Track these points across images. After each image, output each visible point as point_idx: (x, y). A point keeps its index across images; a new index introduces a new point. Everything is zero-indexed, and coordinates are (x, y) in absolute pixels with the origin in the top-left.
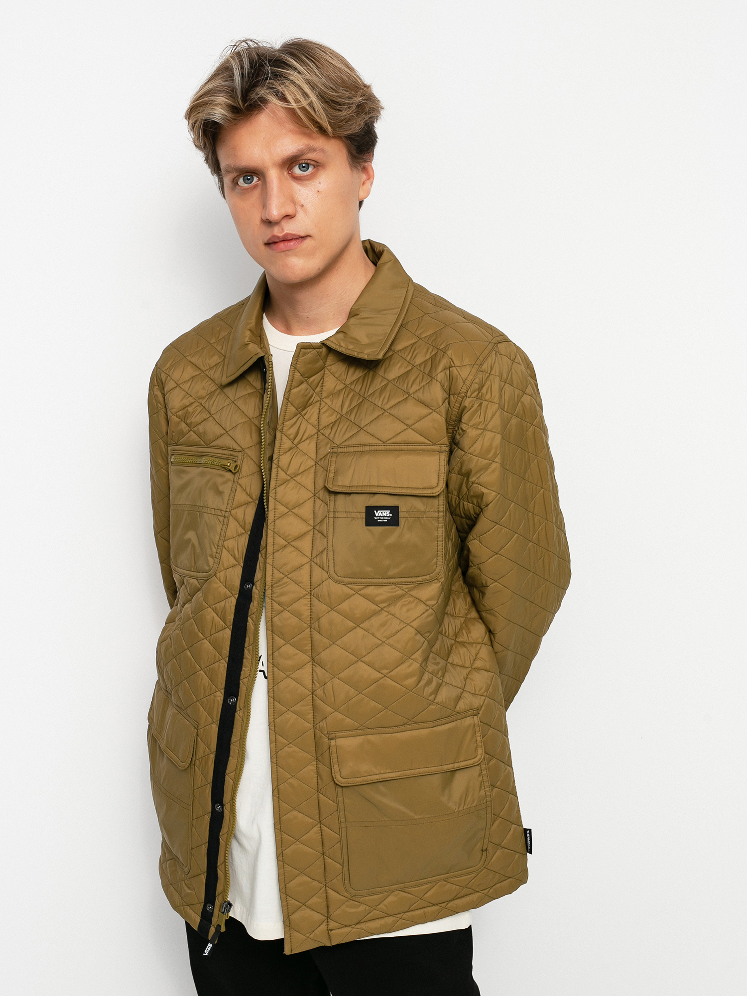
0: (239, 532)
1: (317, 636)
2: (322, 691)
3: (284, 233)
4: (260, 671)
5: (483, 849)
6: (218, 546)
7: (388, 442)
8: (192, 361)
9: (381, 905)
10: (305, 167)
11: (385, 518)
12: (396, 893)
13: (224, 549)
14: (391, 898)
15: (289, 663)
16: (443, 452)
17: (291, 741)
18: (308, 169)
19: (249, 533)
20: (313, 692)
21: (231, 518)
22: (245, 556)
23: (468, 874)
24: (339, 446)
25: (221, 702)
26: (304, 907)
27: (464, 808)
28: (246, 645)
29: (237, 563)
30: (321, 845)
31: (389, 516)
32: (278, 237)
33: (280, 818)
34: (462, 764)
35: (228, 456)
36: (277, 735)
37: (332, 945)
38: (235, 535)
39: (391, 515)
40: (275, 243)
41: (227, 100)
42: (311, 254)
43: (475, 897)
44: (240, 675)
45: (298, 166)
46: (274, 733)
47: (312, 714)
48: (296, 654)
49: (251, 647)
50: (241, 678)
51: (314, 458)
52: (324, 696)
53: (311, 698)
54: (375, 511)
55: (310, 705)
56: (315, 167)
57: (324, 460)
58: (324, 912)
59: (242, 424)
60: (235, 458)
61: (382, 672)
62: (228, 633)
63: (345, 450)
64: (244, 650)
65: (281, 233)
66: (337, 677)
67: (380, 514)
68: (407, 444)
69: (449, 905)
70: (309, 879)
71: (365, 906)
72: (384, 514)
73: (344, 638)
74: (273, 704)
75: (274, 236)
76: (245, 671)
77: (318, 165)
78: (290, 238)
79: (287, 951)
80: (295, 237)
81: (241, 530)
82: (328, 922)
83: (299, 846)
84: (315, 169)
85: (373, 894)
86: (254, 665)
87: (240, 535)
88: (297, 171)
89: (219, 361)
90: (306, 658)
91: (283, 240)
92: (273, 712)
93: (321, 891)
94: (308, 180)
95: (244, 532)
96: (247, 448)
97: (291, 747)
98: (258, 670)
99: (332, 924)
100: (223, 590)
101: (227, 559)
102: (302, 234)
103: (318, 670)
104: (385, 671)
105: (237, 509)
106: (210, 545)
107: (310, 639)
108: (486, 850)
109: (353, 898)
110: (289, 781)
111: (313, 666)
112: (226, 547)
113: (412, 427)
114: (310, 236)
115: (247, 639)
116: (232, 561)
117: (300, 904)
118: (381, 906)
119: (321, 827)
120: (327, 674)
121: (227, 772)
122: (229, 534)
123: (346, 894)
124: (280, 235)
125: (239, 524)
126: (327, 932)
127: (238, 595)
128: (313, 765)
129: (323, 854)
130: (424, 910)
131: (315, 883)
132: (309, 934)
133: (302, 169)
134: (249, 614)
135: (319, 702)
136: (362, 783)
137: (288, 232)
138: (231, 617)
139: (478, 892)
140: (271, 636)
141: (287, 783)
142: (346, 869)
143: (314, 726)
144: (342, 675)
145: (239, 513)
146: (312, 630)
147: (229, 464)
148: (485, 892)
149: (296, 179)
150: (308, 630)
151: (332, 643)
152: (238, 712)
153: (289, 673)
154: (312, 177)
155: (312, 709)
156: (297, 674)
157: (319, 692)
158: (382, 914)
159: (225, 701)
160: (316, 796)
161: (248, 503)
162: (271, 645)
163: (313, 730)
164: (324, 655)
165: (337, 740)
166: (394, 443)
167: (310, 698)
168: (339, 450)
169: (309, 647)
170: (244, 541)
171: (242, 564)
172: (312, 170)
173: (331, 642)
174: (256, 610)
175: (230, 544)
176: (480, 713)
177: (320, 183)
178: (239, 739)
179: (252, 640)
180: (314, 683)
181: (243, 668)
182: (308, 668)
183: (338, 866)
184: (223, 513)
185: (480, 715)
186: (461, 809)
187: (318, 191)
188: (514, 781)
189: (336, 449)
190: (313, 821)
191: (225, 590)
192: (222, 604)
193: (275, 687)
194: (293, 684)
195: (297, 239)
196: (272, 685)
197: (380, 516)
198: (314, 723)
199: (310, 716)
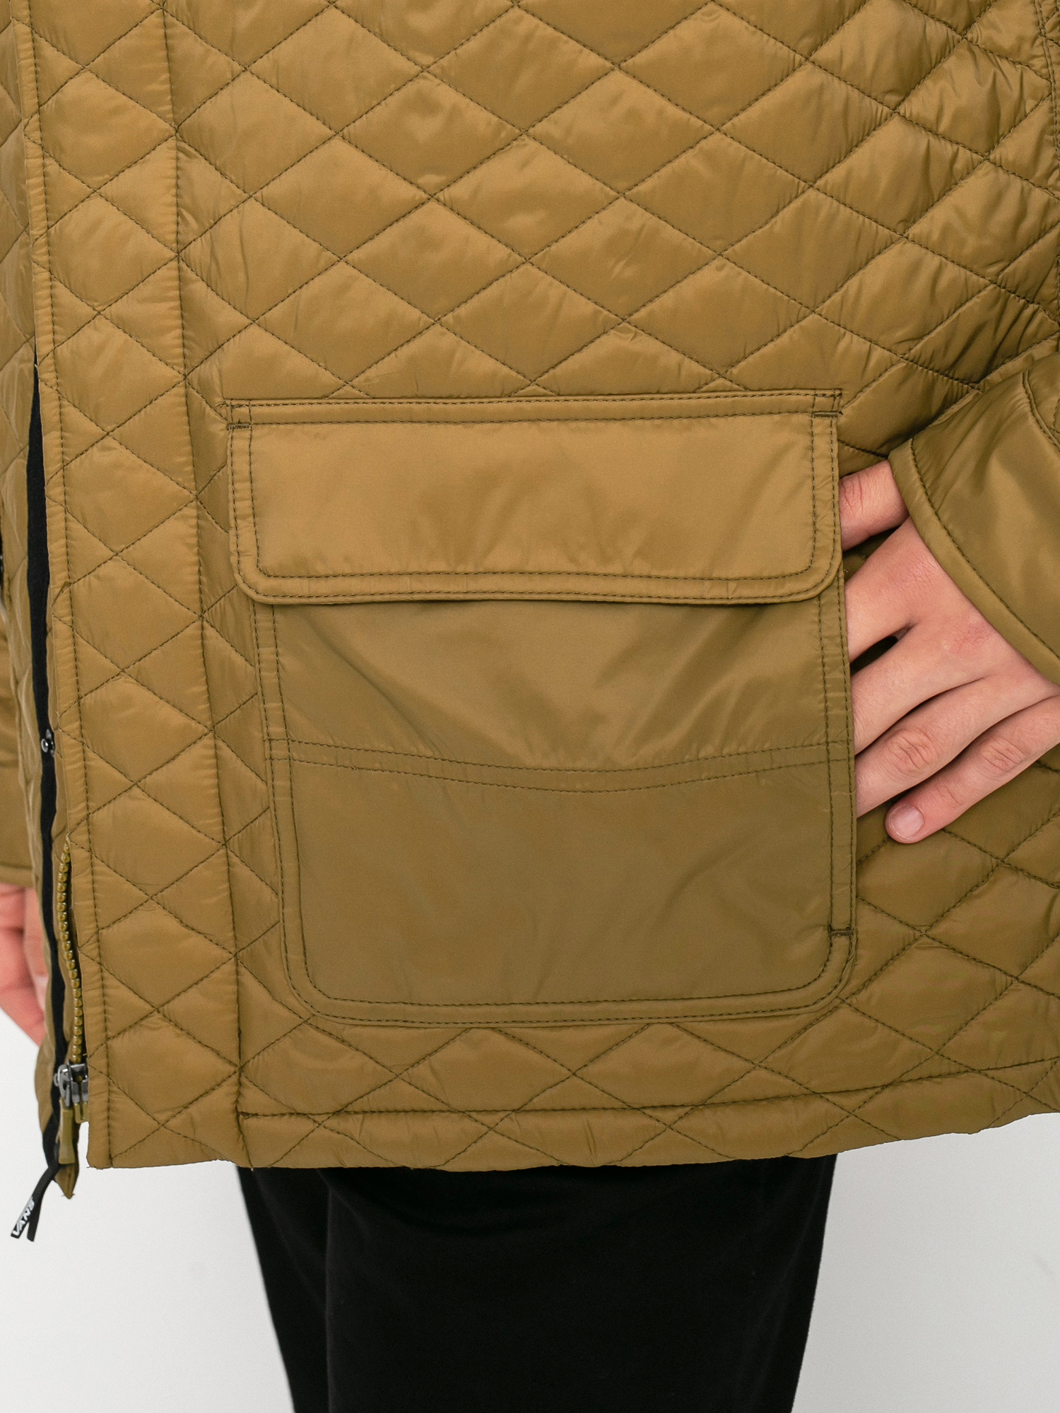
1: (188, 44)
2: (208, 250)
5: (835, 926)
9: (421, 1067)
12: (477, 1034)
15: (95, 142)
17: (109, 428)
20: (180, 251)
23: (772, 1014)
26: (156, 1018)
27: (726, 751)
30: (217, 810)
33: (80, 698)
36: (65, 402)
46: (55, 395)
47: (179, 332)
48: (116, 111)
52: (214, 267)
53: (175, 273)
55: (171, 299)
58: (230, 1047)
61: (421, 181)
66: (258, 194)
70: (172, 925)
71: (360, 1059)
73: (286, 48)
74: (47, 292)
82: (240, 1084)
83: (138, 805)
85: (394, 1023)
90: (154, 122)
92: (49, 318)
93: (216, 975)
97: (109, 449)
99: (252, 1096)
103: (199, 170)
104: (430, 179)
107: (163, 53)
108: (849, 931)
109: (320, 1023)
110: (102, 571)
111: (181, 155)
117: (141, 1003)
118: (422, 1069)
119: (216, 747)
120: (226, 187)
123: (292, 1001)
126: (233, 1116)
128: (185, 518)
129: (225, 844)
130: (586, 1115)
131: (195, 941)
132: (170, 1113)
135: (199, 288)
136: (332, 600)
139: (820, 1095)
140: (30, 45)
141: (98, 577)
142: (290, 909)
143: (185, 376)
144: (275, 189)
146: (170, 19)
148: (850, 1102)
150: (155, 19)
151: (238, 68)
153: (100, 178)
155: (178, 312)
156: (124, 184)
157: (198, 250)
158: (425, 1102)
160: (193, 630)
162: (33, 76)
163: (182, 390)
164: (212, 114)
165: (258, 432)
167: (169, 272)
169: (163, 83)
173: (236, 65)
180: (184, 218)
182: (163, 159)
183: (268, 894)
186: (709, 750)
190: (187, 720)
193: (52, 230)
194: (113, 218)
196: (45, 223)
198: (185, 366)
199: (172, 338)
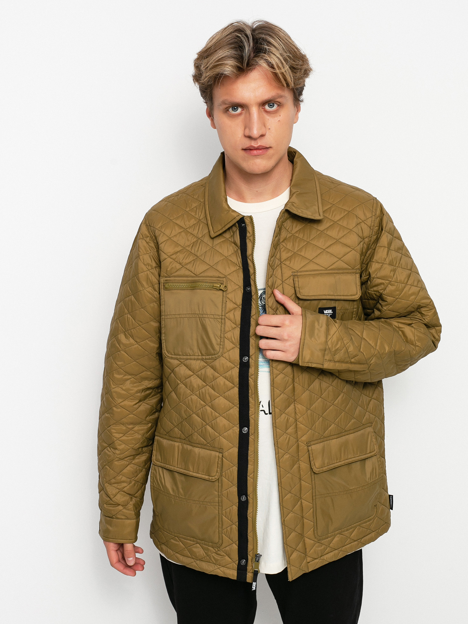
0: (233, 327)
3: (258, 145)
4: (261, 411)
6: (221, 337)
7: (328, 269)
8: (177, 223)
10: (271, 106)
11: (329, 314)
12: (338, 535)
13: (225, 339)
14: (336, 539)
16: (358, 273)
17: (287, 452)
18: (273, 107)
19: (239, 326)
20: (297, 420)
21: (227, 320)
22: (240, 341)
23: (369, 520)
24: (297, 271)
25: (238, 433)
26: (296, 551)
27: (373, 481)
28: (250, 395)
29: (235, 346)
30: (302, 512)
31: (331, 313)
32: (254, 147)
33: (283, 499)
34: (369, 455)
35: (215, 281)
37: (309, 571)
38: (231, 329)
39: (332, 312)
40: (251, 150)
41: (237, 64)
42: (270, 158)
43: (373, 534)
44: (248, 413)
45: (267, 105)
49: (253, 395)
50: (250, 415)
51: (281, 279)
52: (304, 421)
54: (324, 311)
55: (296, 428)
56: (278, 106)
57: (289, 280)
59: (222, 261)
60: (221, 282)
62: (236, 390)
63: (303, 273)
64: (249, 398)
65: (256, 145)
66: (310, 409)
67: (327, 312)
68: (339, 269)
69: (362, 540)
70: (297, 534)
71: (324, 546)
72: (329, 312)
75: (252, 146)
76: (251, 411)
77: (280, 105)
78: (261, 148)
79: (290, 579)
80: (264, 148)
81: (234, 326)
82: (307, 558)
83: (292, 514)
84: (279, 107)
85: (328, 538)
86: (257, 406)
87: (234, 329)
88: (267, 107)
89: (195, 222)
91: (257, 149)
92: (276, 435)
94: (274, 113)
95: (236, 326)
96: (228, 275)
97: (287, 455)
98: (260, 410)
99: (309, 559)
100: (229, 364)
101: (228, 345)
102: (268, 147)
103: (299, 406)
105: (229, 313)
106: (215, 338)
107: (293, 389)
108: (376, 506)
109: (319, 542)
110: (287, 476)
112: (227, 337)
113: (341, 259)
114: (271, 147)
115: (250, 391)
116: (232, 345)
117: (294, 549)
118: (331, 544)
119: (302, 501)
121: (248, 474)
122: (227, 329)
123: (315, 540)
124: (256, 146)
125: (232, 322)
126: (306, 564)
127: (239, 365)
128: (298, 464)
129: (303, 517)
130: (351, 544)
132: (300, 567)
133: (270, 106)
134: (249, 376)
135: (301, 425)
136: (326, 470)
137: (261, 144)
138: (237, 380)
139: (374, 531)
140: (273, 390)
142: (315, 524)
143: (298, 440)
145: (231, 315)
146: (295, 383)
147: (219, 286)
149: (267, 112)
151: (306, 390)
152: (251, 436)
154: (275, 112)
156: (288, 411)
158: (332, 550)
159: (241, 431)
161: (235, 309)
162: (273, 395)
163: (297, 443)
164: (303, 397)
165: (312, 446)
166: (332, 269)
167: (295, 424)
168: (299, 274)
169: (293, 393)
170: (237, 332)
171: (239, 346)
172: (277, 108)
174: (254, 372)
175: (228, 335)
176: (373, 425)
177: (280, 116)
178: (253, 452)
179: (254, 391)
181: (250, 409)
182: (293, 406)
183: (312, 523)
184: (221, 316)
185: (372, 426)
187: (279, 121)
188: (385, 467)
189: (296, 273)
191: (230, 364)
192: (230, 373)
193: (277, 420)
194: (287, 417)
195: (264, 149)
196: (275, 419)
197: (327, 313)
199: (296, 434)
